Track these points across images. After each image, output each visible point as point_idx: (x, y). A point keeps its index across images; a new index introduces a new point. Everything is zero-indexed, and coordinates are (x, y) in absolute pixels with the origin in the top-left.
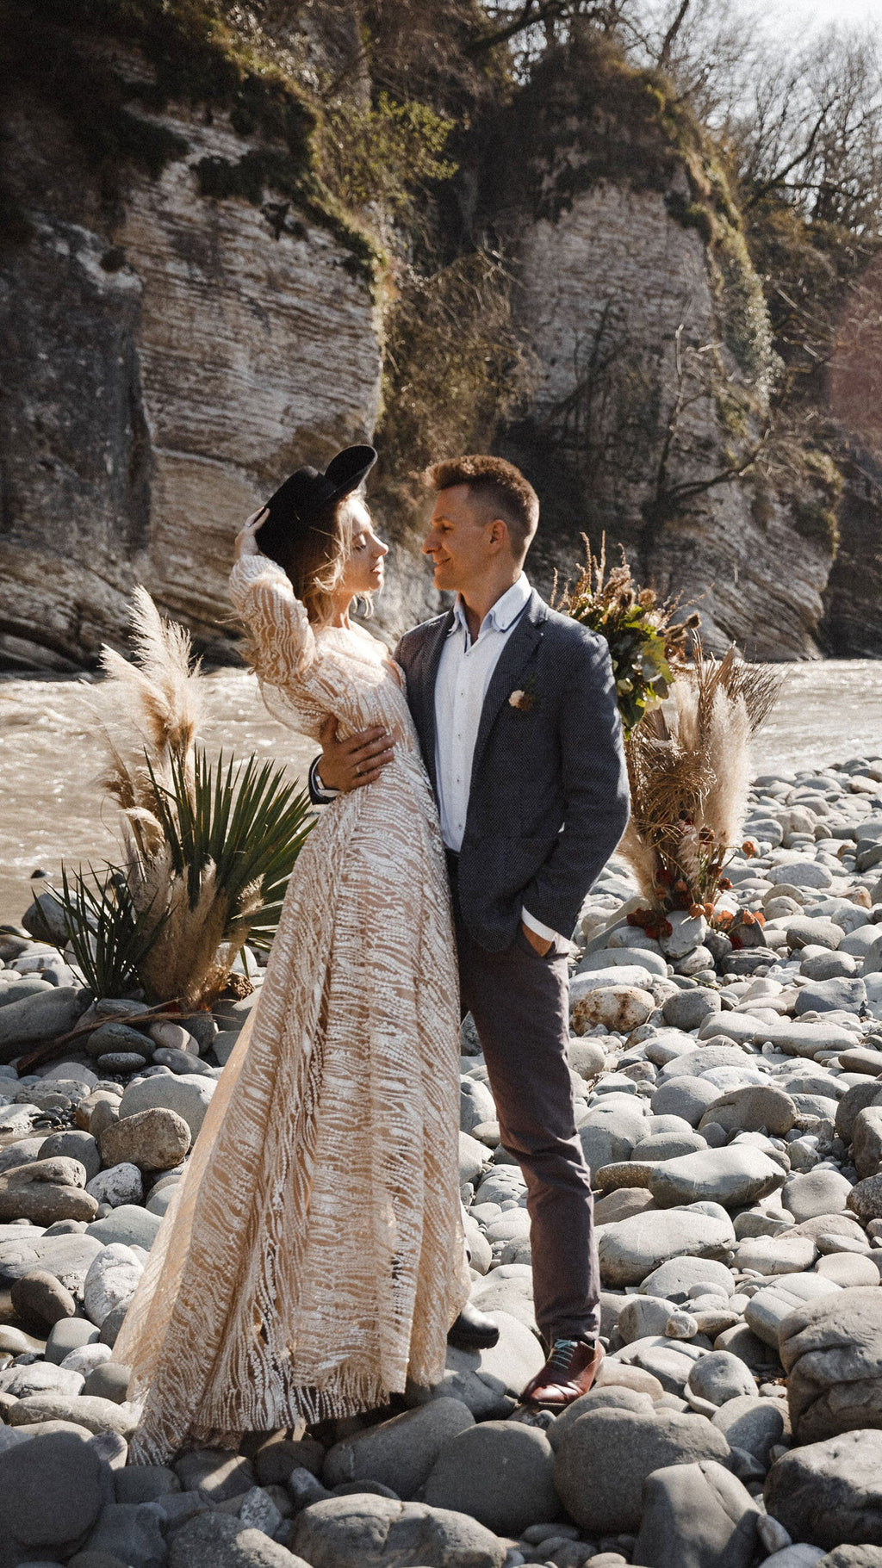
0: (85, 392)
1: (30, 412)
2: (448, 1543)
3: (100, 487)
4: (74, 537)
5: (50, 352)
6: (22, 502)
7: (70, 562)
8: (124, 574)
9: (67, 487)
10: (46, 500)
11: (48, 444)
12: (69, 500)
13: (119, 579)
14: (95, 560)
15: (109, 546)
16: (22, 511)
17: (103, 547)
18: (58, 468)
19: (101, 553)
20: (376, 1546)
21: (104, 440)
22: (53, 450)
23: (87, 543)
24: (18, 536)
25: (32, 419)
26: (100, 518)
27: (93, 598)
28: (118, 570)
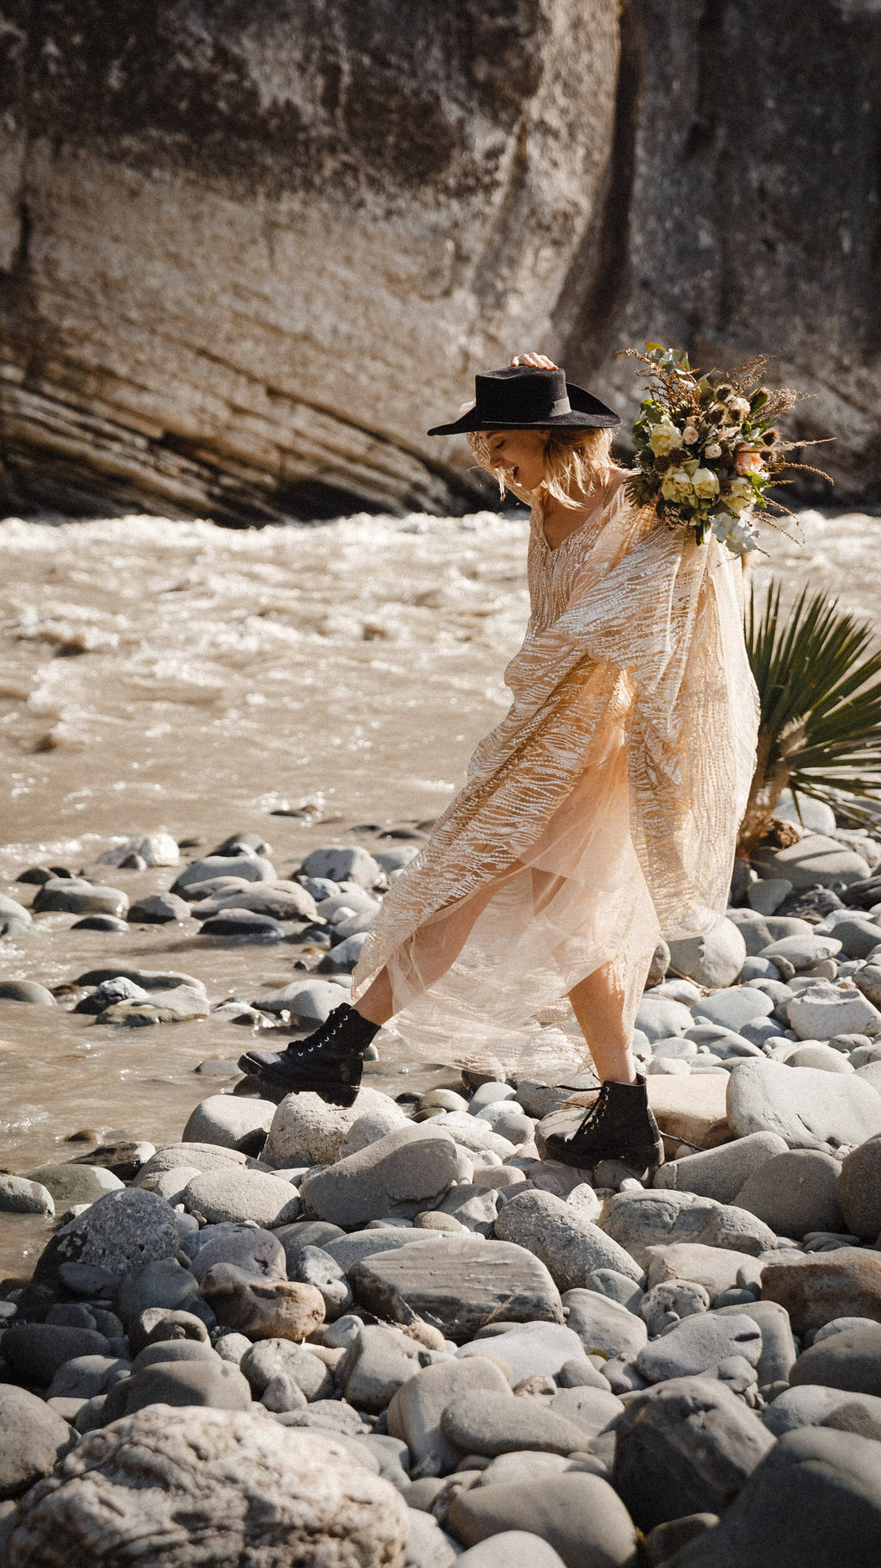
0: (819, 148)
1: (754, 176)
2: (724, 1227)
3: (832, 271)
4: (796, 337)
5: (780, 100)
6: (740, 291)
7: (789, 368)
8: (861, 384)
9: (791, 272)
10: (765, 289)
11: (770, 216)
12: (792, 289)
13: (852, 390)
14: (823, 365)
15: (841, 345)
16: (740, 301)
17: (833, 349)
18: (780, 248)
19: (832, 357)
20: (665, 1226)
21: (841, 210)
22: (777, 225)
23: (813, 344)
24: (734, 335)
25: (755, 184)
26: (831, 311)
27: (819, 415)
28: (852, 379)
